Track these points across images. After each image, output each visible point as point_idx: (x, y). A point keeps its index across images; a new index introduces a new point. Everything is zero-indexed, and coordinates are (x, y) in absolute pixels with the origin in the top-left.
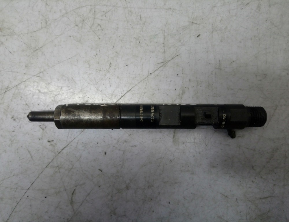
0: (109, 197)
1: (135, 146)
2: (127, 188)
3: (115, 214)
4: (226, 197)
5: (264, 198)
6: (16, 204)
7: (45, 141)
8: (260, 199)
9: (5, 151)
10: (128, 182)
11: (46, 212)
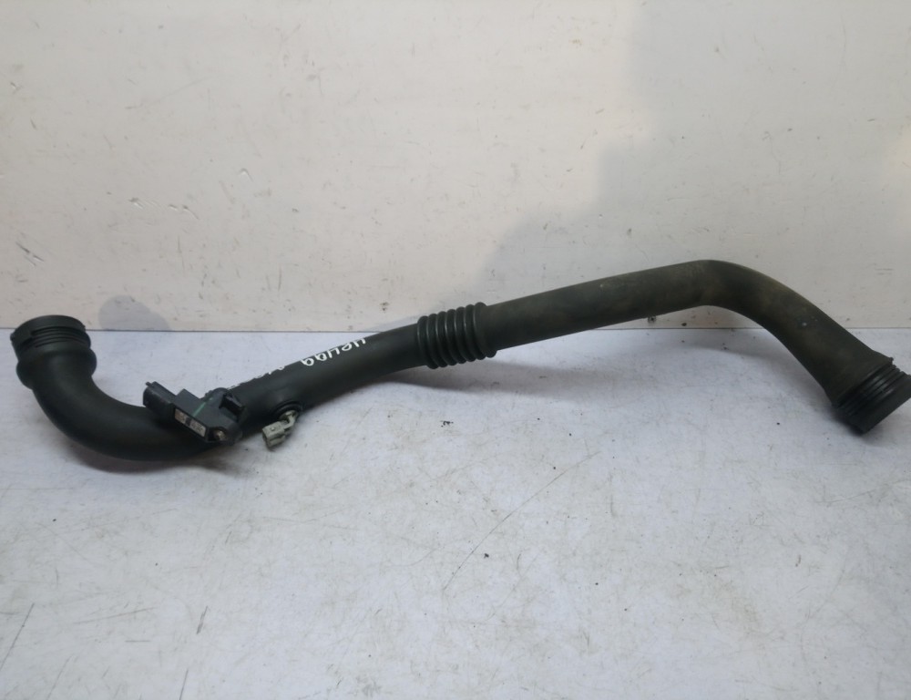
0: (557, 563)
1: (575, 518)
2: (574, 554)
3: (565, 580)
4: (679, 565)
5: (721, 568)
6: (456, 568)
7: (489, 511)
8: (717, 568)
9: (449, 519)
10: (574, 548)
11: (491, 577)
